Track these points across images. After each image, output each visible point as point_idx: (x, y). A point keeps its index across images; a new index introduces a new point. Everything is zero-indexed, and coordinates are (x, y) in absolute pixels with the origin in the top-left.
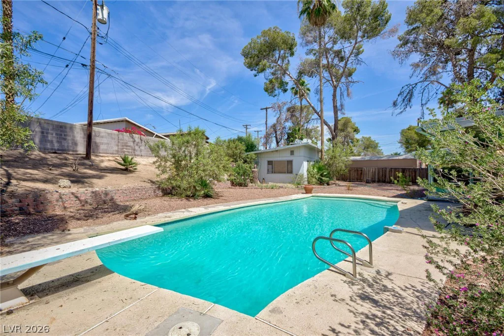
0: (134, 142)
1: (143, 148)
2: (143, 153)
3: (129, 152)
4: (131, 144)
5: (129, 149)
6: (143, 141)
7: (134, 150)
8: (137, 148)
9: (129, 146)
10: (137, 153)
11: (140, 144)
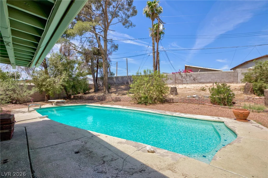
0: (182, 77)
1: (188, 79)
2: (188, 82)
3: (179, 82)
4: (181, 78)
5: (179, 81)
6: (188, 76)
7: (183, 81)
8: (184, 80)
9: (179, 79)
10: (184, 82)
11: (186, 78)
